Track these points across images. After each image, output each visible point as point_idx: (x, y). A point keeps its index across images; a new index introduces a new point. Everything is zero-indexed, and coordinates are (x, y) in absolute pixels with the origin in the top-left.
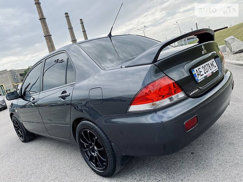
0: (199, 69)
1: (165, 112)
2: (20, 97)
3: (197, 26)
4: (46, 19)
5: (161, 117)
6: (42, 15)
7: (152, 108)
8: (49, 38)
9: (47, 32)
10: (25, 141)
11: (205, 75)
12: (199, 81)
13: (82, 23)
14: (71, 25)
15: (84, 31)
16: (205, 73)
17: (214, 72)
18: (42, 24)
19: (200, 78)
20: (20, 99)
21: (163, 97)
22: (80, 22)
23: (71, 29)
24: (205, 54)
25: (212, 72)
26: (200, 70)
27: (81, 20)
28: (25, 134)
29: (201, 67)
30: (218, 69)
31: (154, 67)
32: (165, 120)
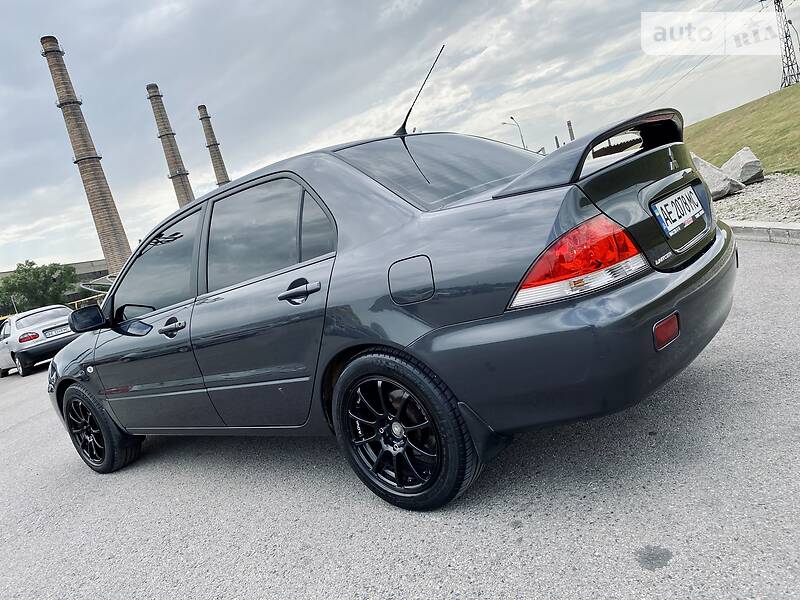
0: (665, 206)
1: (603, 303)
2: (106, 326)
3: (571, 130)
4: (81, 104)
5: (594, 314)
6: (68, 92)
7: (578, 292)
8: (92, 166)
9: (86, 146)
10: (110, 469)
11: (679, 222)
12: (671, 234)
13: (206, 118)
14: (168, 124)
15: (213, 146)
16: (680, 217)
17: (697, 216)
18: (68, 122)
19: (671, 228)
20: (103, 330)
21: (598, 266)
22: (199, 114)
23: (167, 136)
24: (676, 171)
25: (693, 217)
26: (669, 209)
27: (202, 108)
28: (116, 444)
29: (668, 200)
30: (703, 212)
31: (575, 192)
32: (603, 320)
